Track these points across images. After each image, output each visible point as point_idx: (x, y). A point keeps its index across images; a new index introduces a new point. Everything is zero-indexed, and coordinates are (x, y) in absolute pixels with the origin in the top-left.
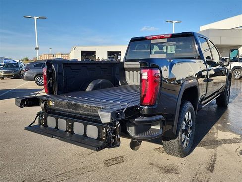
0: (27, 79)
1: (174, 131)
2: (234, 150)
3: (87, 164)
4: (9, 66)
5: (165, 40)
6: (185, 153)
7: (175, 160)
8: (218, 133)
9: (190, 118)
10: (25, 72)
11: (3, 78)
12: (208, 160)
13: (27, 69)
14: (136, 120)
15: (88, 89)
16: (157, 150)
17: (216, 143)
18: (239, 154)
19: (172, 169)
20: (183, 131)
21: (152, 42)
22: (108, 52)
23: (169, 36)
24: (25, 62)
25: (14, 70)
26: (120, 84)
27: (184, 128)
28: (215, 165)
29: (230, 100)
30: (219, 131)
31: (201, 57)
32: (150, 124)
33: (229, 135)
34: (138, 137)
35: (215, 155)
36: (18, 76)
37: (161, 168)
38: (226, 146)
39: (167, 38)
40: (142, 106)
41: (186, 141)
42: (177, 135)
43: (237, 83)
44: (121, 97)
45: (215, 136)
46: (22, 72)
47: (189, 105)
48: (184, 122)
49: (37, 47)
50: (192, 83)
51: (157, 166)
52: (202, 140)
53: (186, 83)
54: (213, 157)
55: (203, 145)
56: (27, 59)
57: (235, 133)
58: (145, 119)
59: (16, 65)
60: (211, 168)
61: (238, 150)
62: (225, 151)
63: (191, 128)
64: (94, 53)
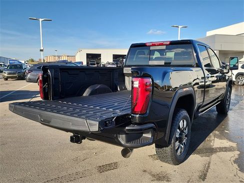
0: (30, 81)
1: (167, 139)
2: (229, 159)
3: (80, 170)
4: (13, 67)
5: (164, 47)
6: (178, 161)
7: (169, 168)
8: (215, 141)
9: (185, 126)
10: (28, 74)
11: (6, 79)
12: (201, 168)
13: (30, 71)
14: (126, 128)
15: (84, 95)
16: (152, 157)
17: (211, 151)
18: (233, 163)
19: (164, 177)
20: (177, 139)
21: (152, 48)
22: (113, 55)
23: (168, 43)
24: (30, 64)
25: (18, 72)
26: (119, 90)
27: (177, 136)
28: (208, 174)
29: (231, 107)
30: (216, 139)
31: (199, 65)
32: (142, 132)
33: (226, 143)
34: (128, 145)
35: (209, 163)
36: (22, 77)
37: (153, 176)
38: (222, 154)
39: (166, 45)
40: (133, 114)
41: (180, 149)
42: (170, 143)
43: (241, 90)
44: (116, 104)
45: (212, 144)
46: (26, 74)
47: (184, 113)
48: (178, 130)
49: (42, 48)
50: (187, 91)
51: (150, 173)
52: (198, 148)
53: (180, 91)
54: (207, 165)
55: (198, 153)
56: (33, 61)
57: (232, 141)
58: (136, 127)
59: (20, 66)
60: (203, 177)
61: (233, 159)
62: (220, 160)
63: (186, 136)
64: (99, 55)
